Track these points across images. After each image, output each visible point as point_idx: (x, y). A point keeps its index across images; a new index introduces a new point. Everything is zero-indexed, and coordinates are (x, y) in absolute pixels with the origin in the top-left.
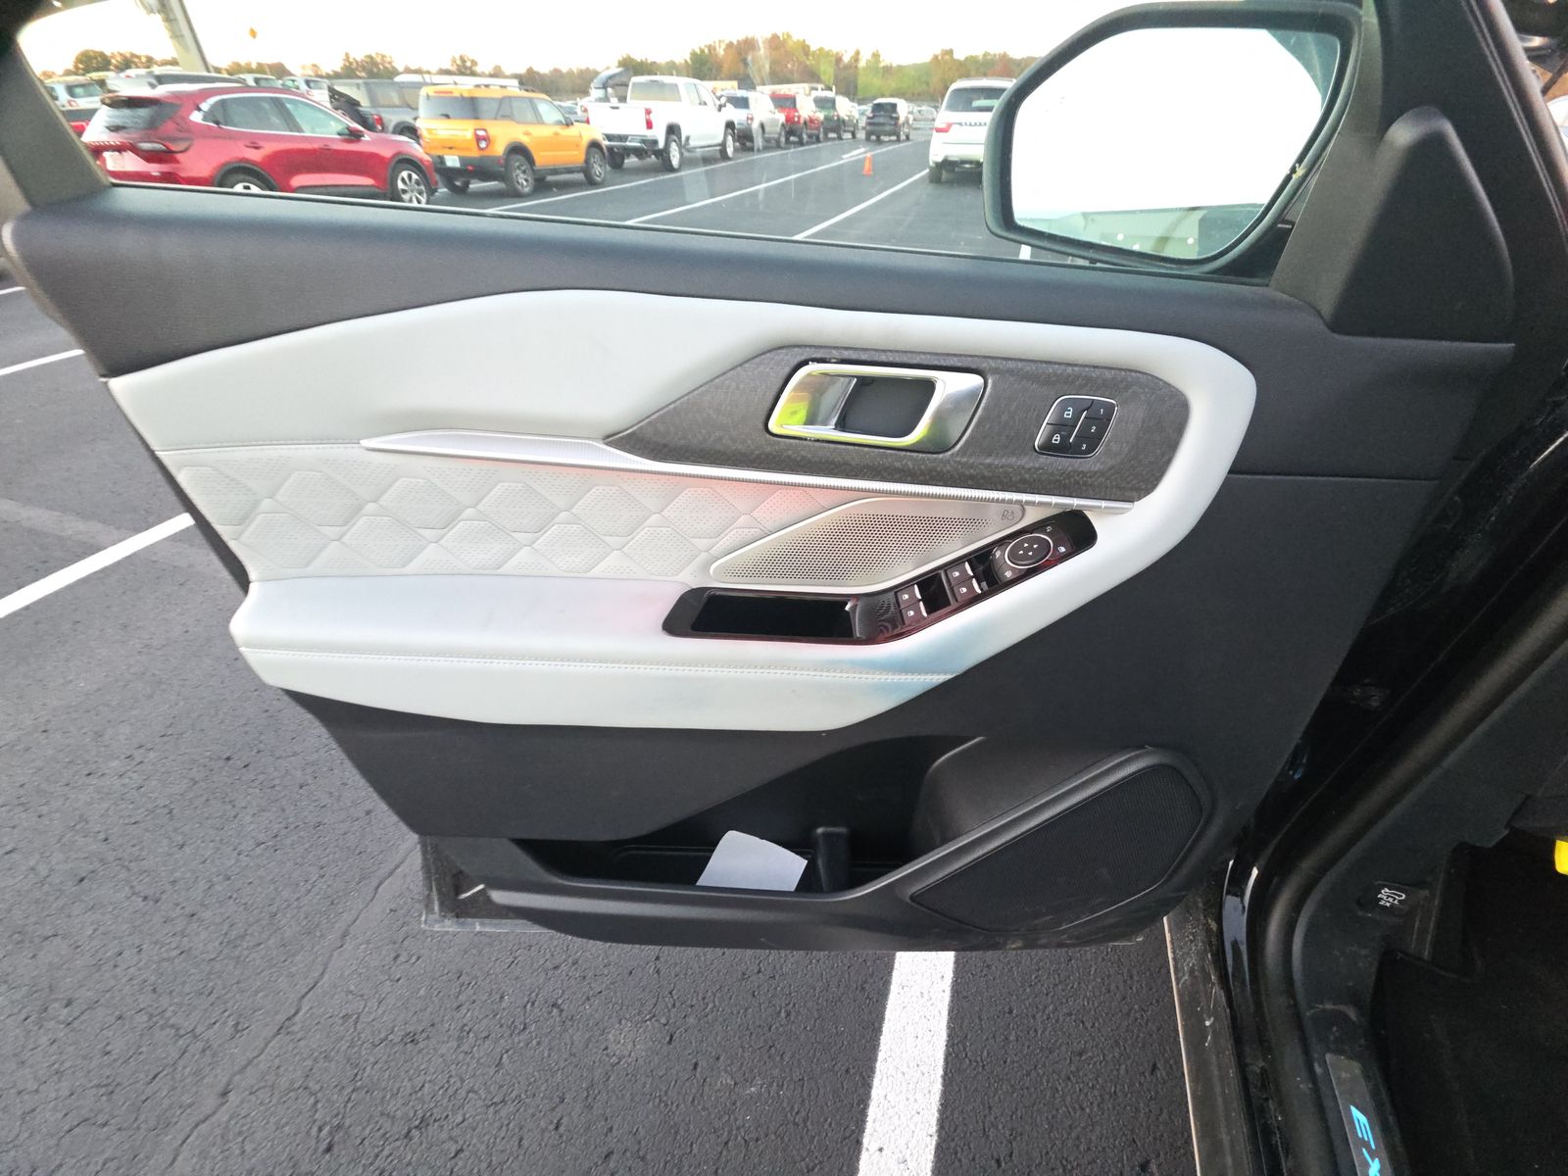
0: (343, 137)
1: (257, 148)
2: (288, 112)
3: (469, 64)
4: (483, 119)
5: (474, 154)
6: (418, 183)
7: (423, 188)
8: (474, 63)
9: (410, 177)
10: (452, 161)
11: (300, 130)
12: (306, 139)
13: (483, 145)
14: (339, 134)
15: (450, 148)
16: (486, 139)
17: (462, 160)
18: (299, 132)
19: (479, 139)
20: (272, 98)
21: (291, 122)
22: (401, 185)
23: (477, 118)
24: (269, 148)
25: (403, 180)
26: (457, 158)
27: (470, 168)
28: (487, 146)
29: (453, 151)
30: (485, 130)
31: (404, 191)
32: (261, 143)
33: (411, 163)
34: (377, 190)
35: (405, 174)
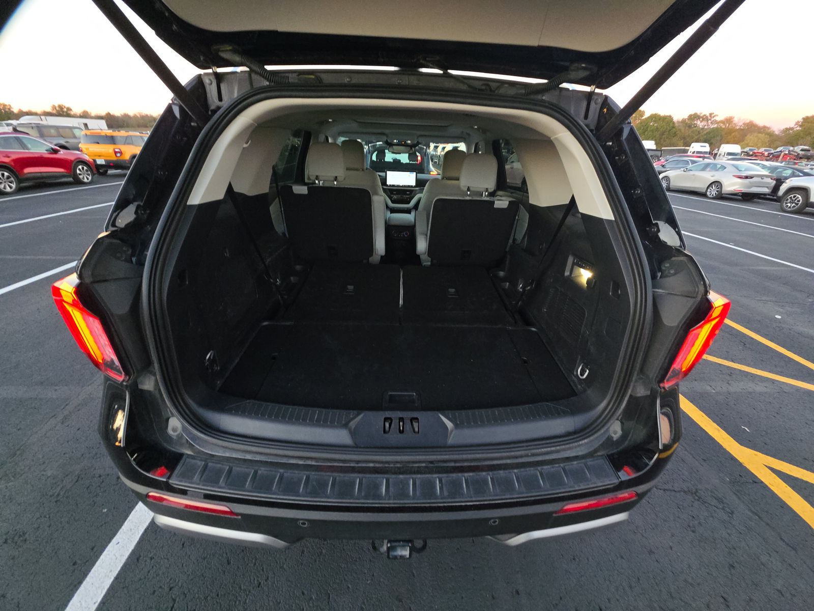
0: (49, 152)
1: (9, 157)
2: (23, 143)
3: (65, 110)
4: (118, 144)
5: (114, 158)
6: (87, 171)
7: (89, 172)
8: (69, 109)
9: (83, 168)
10: (101, 161)
11: (28, 149)
12: (32, 153)
13: (119, 155)
14: (46, 150)
15: (99, 156)
16: (121, 153)
17: (106, 161)
18: (27, 149)
19: (116, 153)
20: (15, 137)
21: (24, 146)
22: (78, 172)
23: (115, 144)
24: (14, 157)
25: (79, 169)
26: (103, 160)
27: (111, 164)
28: (121, 155)
29: (102, 157)
30: (120, 149)
31: (80, 174)
32: (10, 155)
33: (83, 162)
34: (65, 174)
35: (80, 167)
